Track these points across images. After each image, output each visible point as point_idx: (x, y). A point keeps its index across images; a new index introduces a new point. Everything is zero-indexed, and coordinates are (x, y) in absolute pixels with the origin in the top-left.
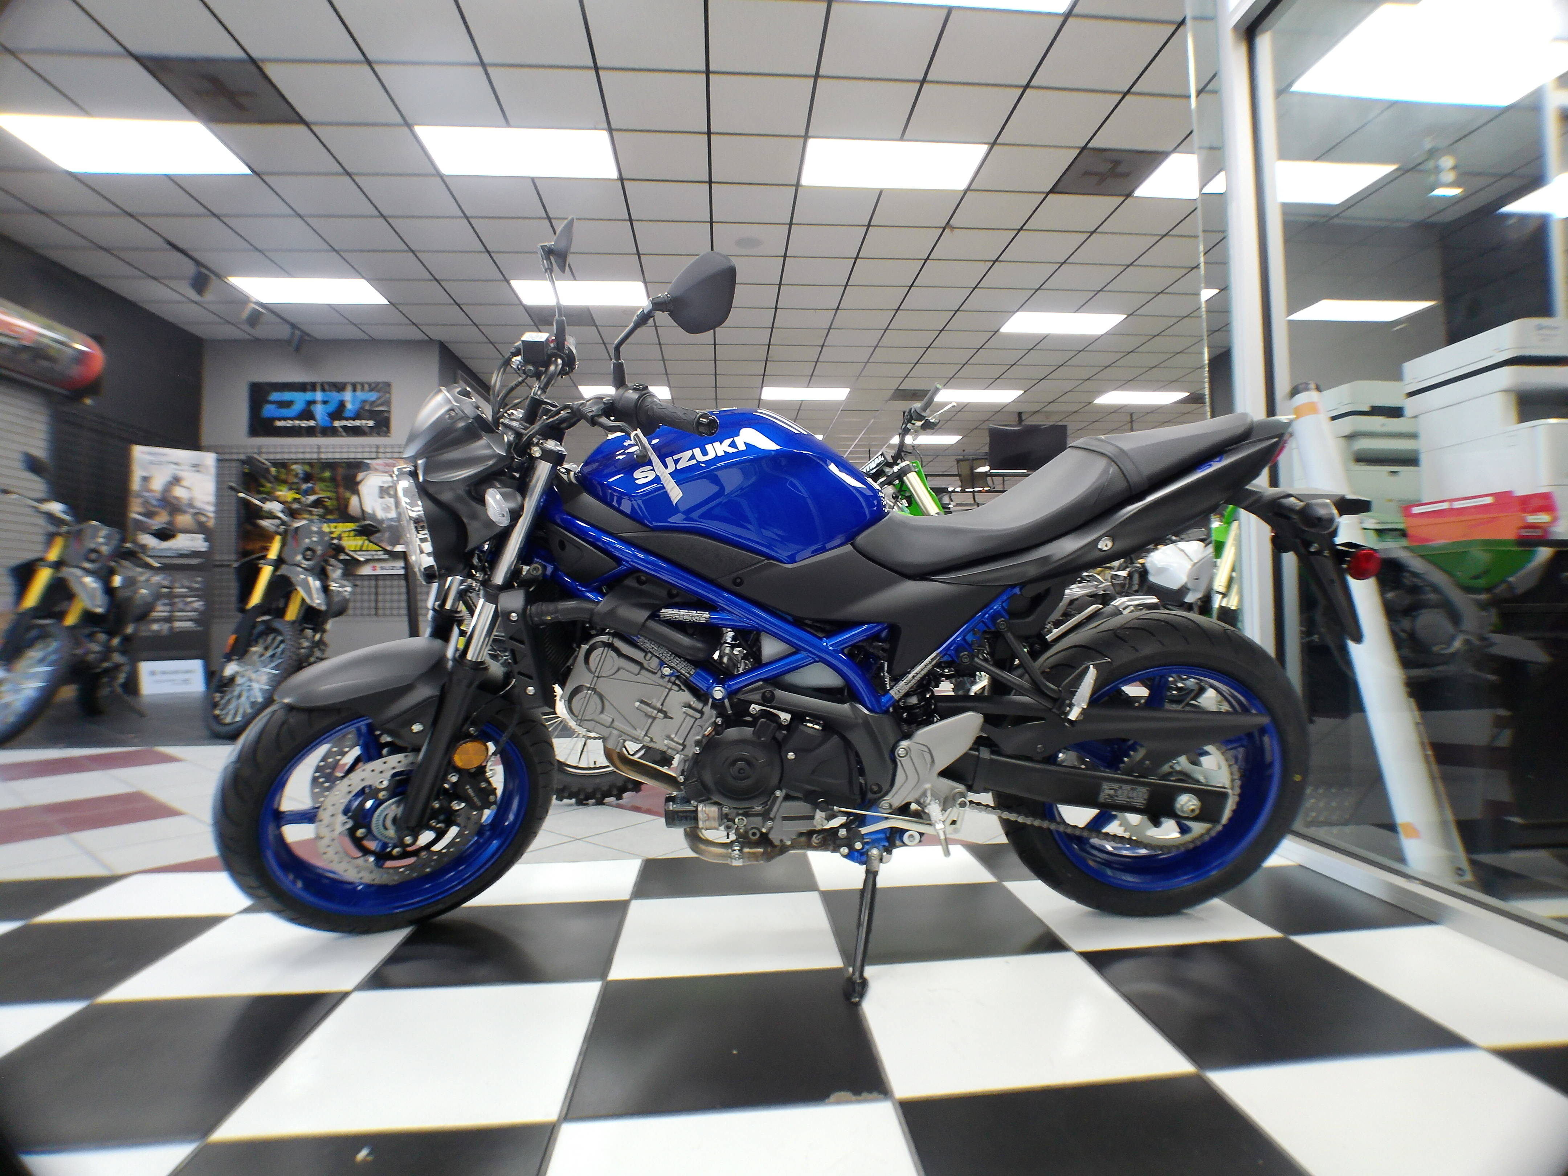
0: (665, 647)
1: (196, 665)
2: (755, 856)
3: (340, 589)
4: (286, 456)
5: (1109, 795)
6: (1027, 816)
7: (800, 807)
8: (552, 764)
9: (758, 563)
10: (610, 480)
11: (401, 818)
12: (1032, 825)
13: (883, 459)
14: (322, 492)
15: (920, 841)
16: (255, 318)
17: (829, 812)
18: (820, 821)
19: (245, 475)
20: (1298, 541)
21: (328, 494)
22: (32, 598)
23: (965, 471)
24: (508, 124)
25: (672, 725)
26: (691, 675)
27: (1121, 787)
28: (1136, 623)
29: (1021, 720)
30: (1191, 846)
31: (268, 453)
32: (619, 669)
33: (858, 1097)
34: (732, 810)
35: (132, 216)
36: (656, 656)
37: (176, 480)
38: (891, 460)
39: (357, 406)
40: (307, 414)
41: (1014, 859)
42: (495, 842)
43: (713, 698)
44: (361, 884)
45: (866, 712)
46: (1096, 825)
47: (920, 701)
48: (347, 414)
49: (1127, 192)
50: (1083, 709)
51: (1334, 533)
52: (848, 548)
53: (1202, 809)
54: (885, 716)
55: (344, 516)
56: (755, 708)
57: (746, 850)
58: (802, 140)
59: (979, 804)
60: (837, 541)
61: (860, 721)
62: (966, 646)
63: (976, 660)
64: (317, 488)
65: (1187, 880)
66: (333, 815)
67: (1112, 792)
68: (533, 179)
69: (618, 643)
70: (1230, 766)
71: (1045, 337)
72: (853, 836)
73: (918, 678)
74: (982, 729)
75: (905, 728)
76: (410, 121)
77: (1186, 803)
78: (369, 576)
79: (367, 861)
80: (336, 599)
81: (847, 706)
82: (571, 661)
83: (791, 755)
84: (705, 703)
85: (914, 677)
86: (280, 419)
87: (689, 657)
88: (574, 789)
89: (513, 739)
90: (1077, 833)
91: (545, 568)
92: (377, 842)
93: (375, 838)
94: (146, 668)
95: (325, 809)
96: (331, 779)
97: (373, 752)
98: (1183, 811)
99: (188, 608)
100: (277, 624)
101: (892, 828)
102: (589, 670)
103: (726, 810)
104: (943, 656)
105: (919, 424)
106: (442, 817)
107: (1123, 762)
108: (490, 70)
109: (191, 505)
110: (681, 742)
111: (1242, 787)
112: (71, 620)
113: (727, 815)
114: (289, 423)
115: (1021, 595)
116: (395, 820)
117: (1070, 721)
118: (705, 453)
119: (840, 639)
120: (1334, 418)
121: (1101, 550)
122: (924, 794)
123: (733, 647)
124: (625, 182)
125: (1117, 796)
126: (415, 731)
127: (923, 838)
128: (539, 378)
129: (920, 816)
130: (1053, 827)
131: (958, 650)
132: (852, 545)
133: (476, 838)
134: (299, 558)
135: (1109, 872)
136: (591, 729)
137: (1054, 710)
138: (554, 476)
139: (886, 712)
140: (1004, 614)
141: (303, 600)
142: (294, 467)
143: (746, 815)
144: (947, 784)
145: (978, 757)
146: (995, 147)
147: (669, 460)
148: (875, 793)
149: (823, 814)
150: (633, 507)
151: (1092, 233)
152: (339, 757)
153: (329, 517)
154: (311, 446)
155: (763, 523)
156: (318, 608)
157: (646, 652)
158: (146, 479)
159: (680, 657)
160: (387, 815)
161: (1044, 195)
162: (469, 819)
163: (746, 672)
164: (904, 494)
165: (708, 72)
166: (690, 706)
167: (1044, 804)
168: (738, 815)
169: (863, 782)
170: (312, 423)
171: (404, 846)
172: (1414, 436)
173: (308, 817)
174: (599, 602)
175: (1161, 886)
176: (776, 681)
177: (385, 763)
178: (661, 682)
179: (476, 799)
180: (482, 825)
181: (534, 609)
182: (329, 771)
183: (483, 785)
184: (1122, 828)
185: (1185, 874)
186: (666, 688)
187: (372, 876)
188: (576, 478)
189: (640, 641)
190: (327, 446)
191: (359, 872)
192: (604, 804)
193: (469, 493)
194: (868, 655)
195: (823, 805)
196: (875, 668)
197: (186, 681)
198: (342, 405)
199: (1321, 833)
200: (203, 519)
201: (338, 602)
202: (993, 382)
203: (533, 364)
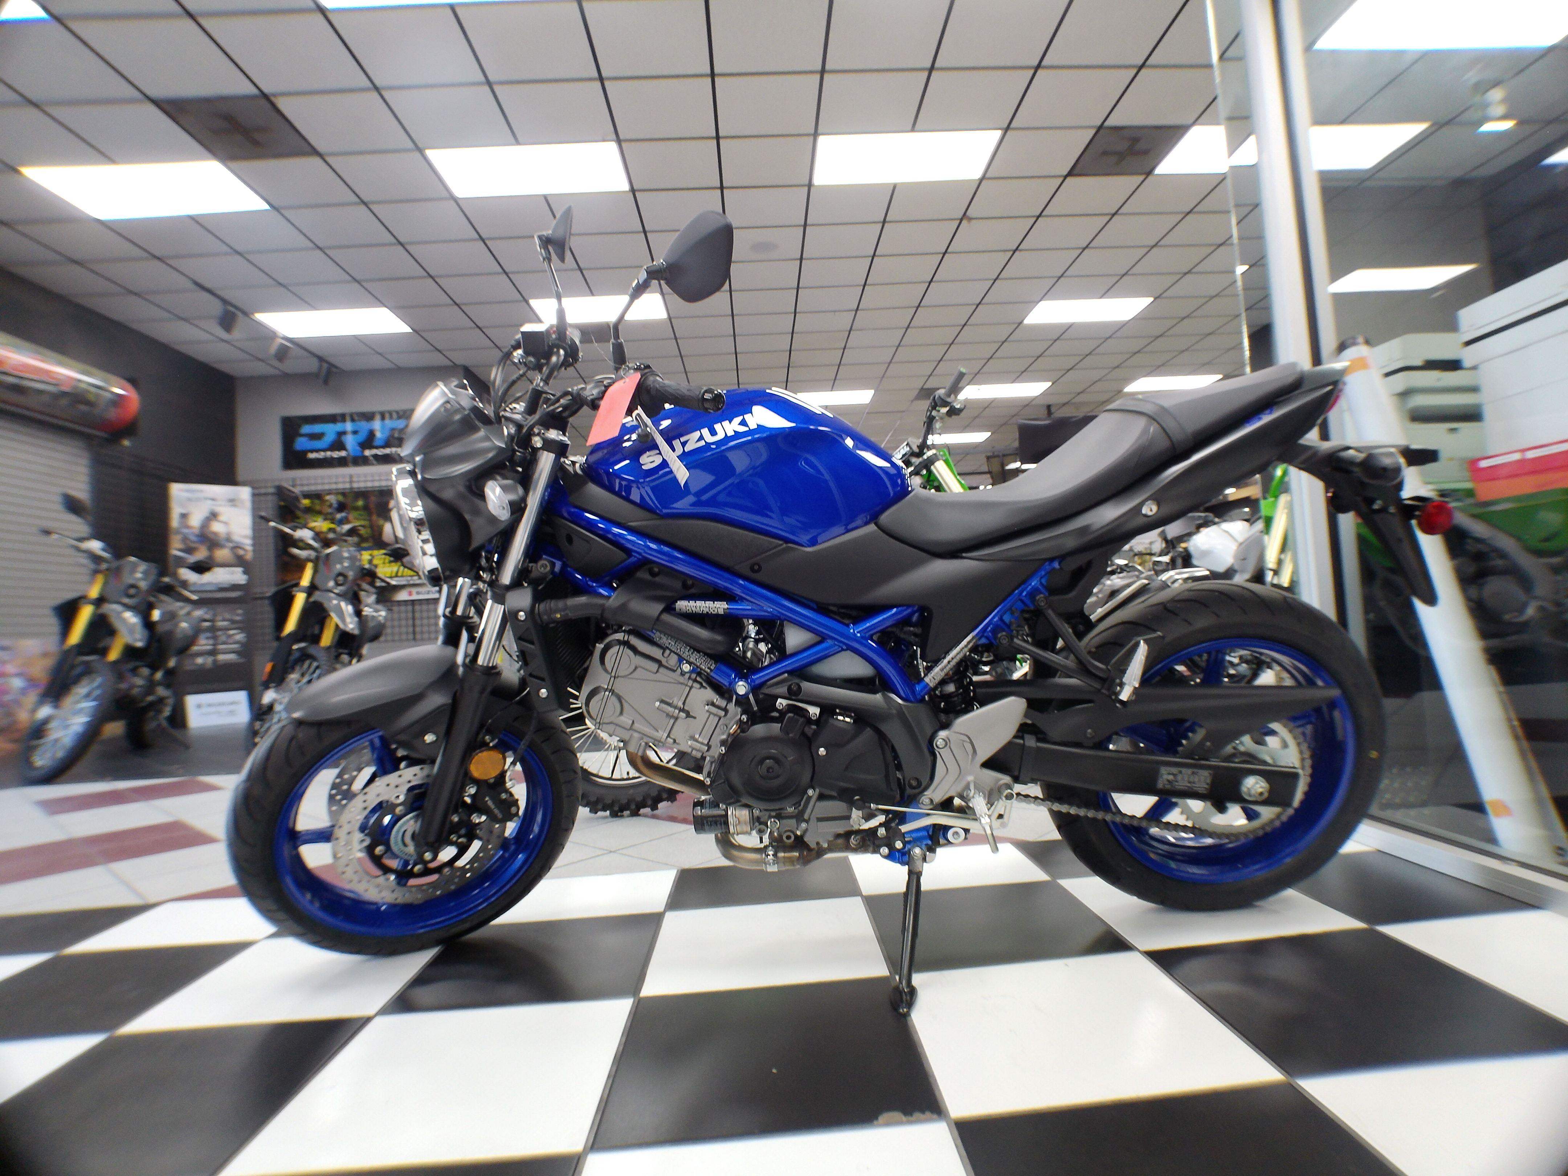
0: (681, 640)
1: (241, 696)
2: (791, 861)
3: (375, 614)
4: (319, 487)
5: (1168, 781)
6: (1079, 807)
7: (836, 807)
8: (575, 772)
9: (775, 547)
10: (616, 467)
11: (419, 833)
12: (1086, 817)
13: (908, 449)
14: (356, 521)
15: (966, 838)
16: (283, 353)
17: (867, 811)
18: (857, 820)
19: (281, 508)
20: (1359, 499)
21: (362, 523)
22: (76, 635)
23: (996, 468)
24: (517, 142)
25: (695, 726)
26: (711, 670)
27: (1180, 772)
28: (1187, 595)
29: (1067, 703)
30: (1261, 833)
31: (302, 485)
32: (636, 668)
33: (910, 1118)
34: (764, 813)
35: (159, 259)
36: (674, 652)
37: (214, 516)
38: (916, 450)
39: (387, 434)
40: (338, 445)
41: (1068, 855)
42: (520, 856)
43: (737, 694)
44: (384, 904)
45: (900, 701)
46: (1155, 814)
47: (957, 689)
48: (377, 443)
49: (1148, 170)
50: (1135, 688)
51: (1399, 486)
52: (872, 527)
53: (1271, 792)
54: (920, 706)
55: (378, 542)
56: (781, 703)
57: (781, 855)
58: (812, 138)
59: (1027, 796)
60: (859, 522)
61: (894, 711)
62: (1004, 627)
63: (1015, 640)
64: (351, 517)
65: (1257, 870)
66: (349, 833)
67: (1171, 777)
68: (545, 197)
69: (635, 641)
70: (1299, 744)
71: (1071, 326)
72: (893, 834)
73: (953, 663)
74: (1026, 715)
75: (943, 717)
76: (420, 145)
77: (1254, 786)
78: (406, 602)
79: (388, 879)
80: (371, 624)
81: (879, 696)
82: (588, 663)
83: (822, 751)
84: (729, 700)
85: (949, 662)
86: (312, 451)
87: (709, 651)
88: (608, 801)
89: (531, 746)
90: (1135, 823)
91: (553, 565)
92: (398, 860)
93: (395, 856)
94: (192, 702)
95: (340, 827)
96: (349, 795)
97: (388, 766)
98: (1250, 795)
99: (231, 641)
100: (312, 650)
101: (935, 825)
102: (606, 670)
103: (756, 812)
104: (980, 639)
105: (944, 410)
106: (463, 831)
107: (1181, 745)
108: (496, 88)
109: (229, 539)
110: (706, 743)
111: (1313, 767)
112: (114, 655)
113: (758, 818)
114: (321, 455)
115: (1061, 569)
116: (414, 836)
117: (1122, 702)
118: (713, 433)
119: (868, 625)
120: (1388, 375)
121: (1145, 516)
122: (967, 787)
123: (757, 641)
124: (637, 194)
125: (1177, 781)
126: (428, 742)
127: (968, 835)
128: (540, 371)
129: (965, 811)
130: (1108, 817)
131: (996, 629)
132: (876, 524)
133: (501, 853)
134: (331, 584)
135: (1173, 865)
136: (611, 732)
137: (1104, 691)
138: (558, 468)
139: (922, 700)
140: (1043, 590)
141: (337, 626)
142: (328, 498)
143: (779, 817)
144: (992, 776)
145: (1024, 745)
146: (1009, 133)
147: (677, 443)
148: (914, 788)
149: (860, 813)
150: (642, 497)
151: (1114, 215)
152: (355, 773)
153: (365, 545)
154: (344, 476)
155: (785, 511)
156: (351, 632)
157: (664, 648)
158: (184, 516)
159: (699, 652)
160: (405, 831)
161: (1061, 180)
162: (491, 832)
163: (771, 665)
164: (932, 482)
165: (713, 75)
166: (713, 704)
167: (1097, 793)
168: (770, 817)
169: (900, 777)
170: (343, 454)
171: (425, 863)
172: (1474, 389)
173: (323, 836)
174: (608, 597)
175: (1230, 877)
176: (802, 673)
177: (400, 776)
178: (681, 679)
179: (496, 811)
180: (506, 838)
181: (542, 607)
182: (345, 787)
183: (504, 796)
184: (1184, 817)
185: (1254, 864)
186: (687, 685)
187: (394, 896)
188: (582, 470)
189: (657, 636)
190: (359, 475)
191: (380, 892)
192: (639, 815)
193: (469, 488)
194: (899, 641)
195: (860, 803)
196: (907, 655)
197: (232, 713)
198: (371, 434)
199: (1399, 815)
200: (241, 552)
201: (374, 627)
202: (1020, 376)
203: (534, 355)
